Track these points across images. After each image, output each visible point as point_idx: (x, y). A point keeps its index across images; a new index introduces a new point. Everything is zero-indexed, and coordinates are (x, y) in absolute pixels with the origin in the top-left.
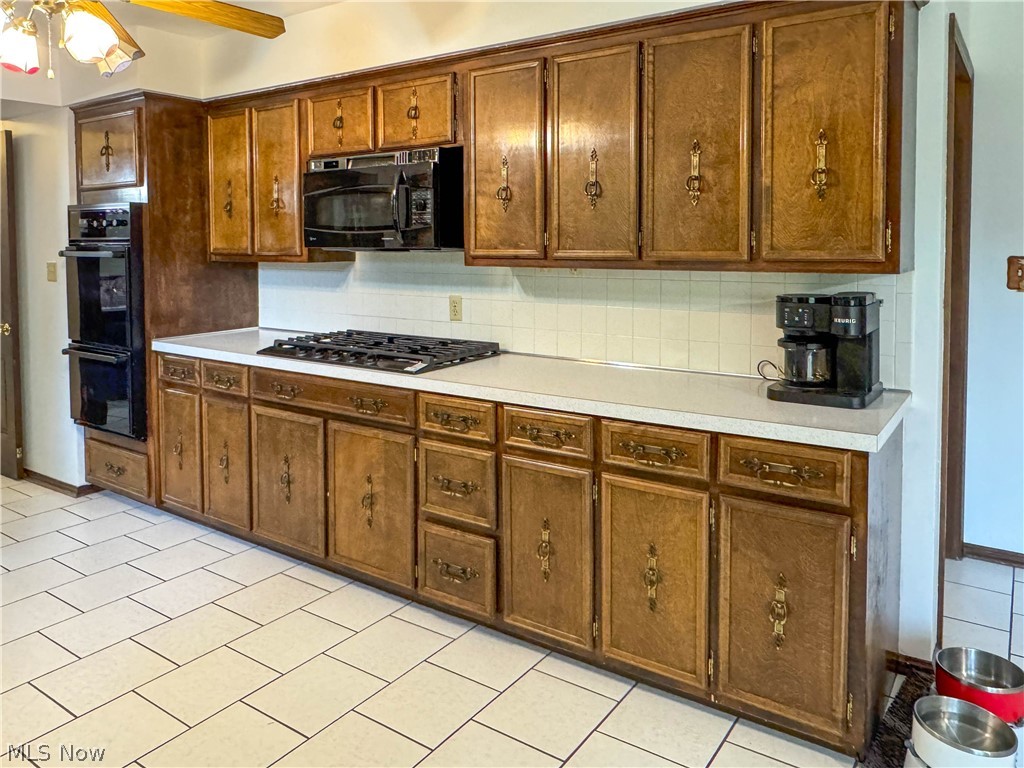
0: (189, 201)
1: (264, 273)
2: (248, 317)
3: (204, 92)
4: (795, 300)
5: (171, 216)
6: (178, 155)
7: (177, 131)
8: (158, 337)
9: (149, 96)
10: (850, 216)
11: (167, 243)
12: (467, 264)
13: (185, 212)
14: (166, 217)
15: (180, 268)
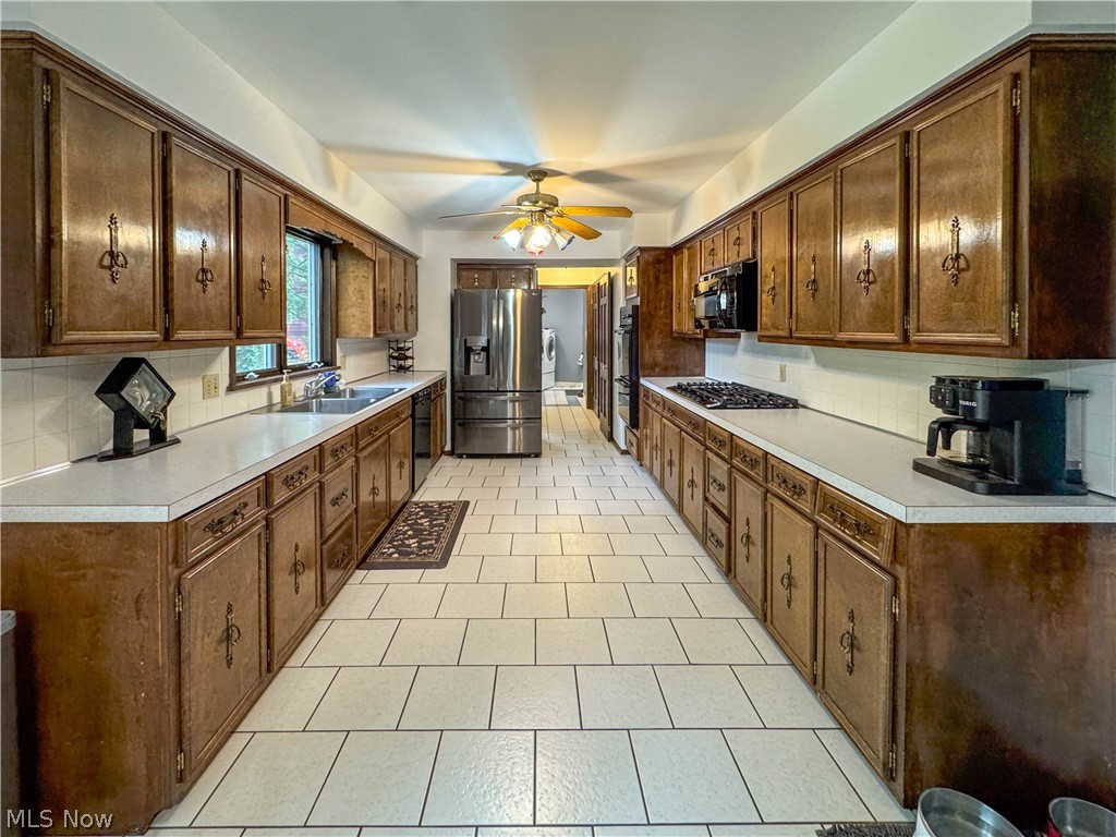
0: (663, 303)
1: (709, 344)
2: (698, 370)
3: (670, 242)
4: (947, 382)
5: (653, 312)
6: (657, 279)
7: (657, 266)
8: (644, 376)
9: (641, 249)
10: (979, 300)
11: (649, 326)
12: (759, 341)
13: (660, 309)
14: (649, 313)
15: (657, 339)
